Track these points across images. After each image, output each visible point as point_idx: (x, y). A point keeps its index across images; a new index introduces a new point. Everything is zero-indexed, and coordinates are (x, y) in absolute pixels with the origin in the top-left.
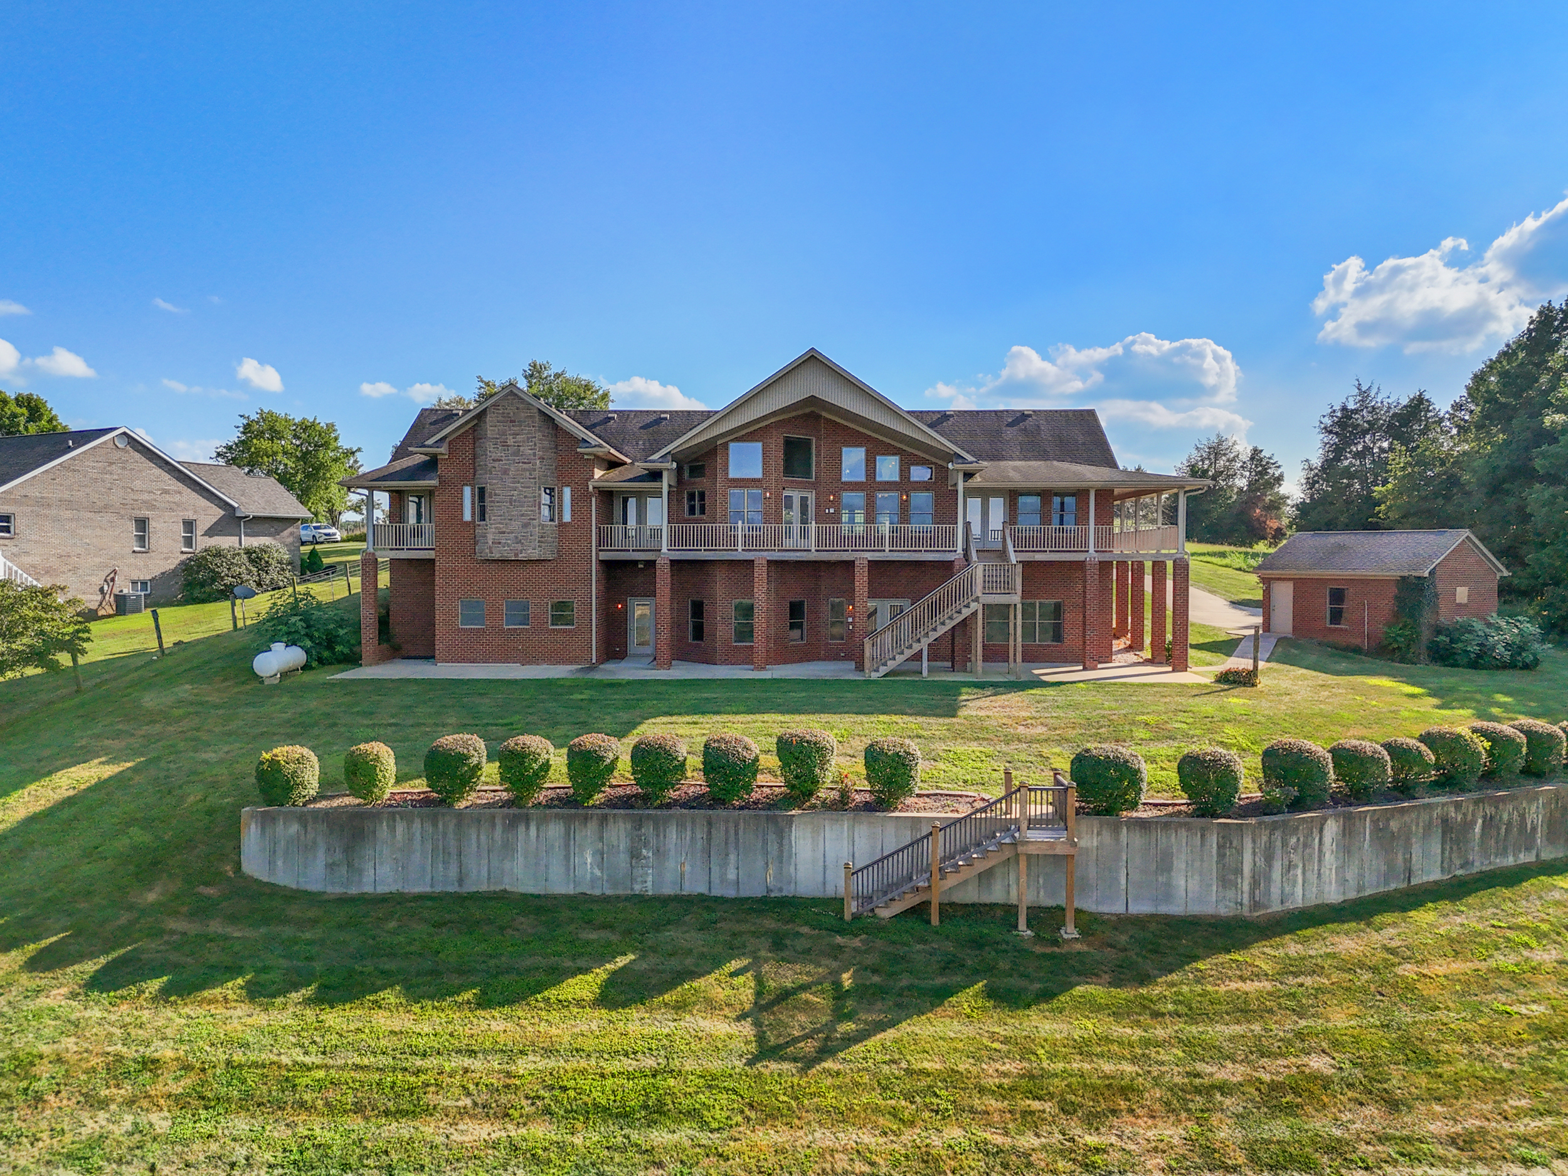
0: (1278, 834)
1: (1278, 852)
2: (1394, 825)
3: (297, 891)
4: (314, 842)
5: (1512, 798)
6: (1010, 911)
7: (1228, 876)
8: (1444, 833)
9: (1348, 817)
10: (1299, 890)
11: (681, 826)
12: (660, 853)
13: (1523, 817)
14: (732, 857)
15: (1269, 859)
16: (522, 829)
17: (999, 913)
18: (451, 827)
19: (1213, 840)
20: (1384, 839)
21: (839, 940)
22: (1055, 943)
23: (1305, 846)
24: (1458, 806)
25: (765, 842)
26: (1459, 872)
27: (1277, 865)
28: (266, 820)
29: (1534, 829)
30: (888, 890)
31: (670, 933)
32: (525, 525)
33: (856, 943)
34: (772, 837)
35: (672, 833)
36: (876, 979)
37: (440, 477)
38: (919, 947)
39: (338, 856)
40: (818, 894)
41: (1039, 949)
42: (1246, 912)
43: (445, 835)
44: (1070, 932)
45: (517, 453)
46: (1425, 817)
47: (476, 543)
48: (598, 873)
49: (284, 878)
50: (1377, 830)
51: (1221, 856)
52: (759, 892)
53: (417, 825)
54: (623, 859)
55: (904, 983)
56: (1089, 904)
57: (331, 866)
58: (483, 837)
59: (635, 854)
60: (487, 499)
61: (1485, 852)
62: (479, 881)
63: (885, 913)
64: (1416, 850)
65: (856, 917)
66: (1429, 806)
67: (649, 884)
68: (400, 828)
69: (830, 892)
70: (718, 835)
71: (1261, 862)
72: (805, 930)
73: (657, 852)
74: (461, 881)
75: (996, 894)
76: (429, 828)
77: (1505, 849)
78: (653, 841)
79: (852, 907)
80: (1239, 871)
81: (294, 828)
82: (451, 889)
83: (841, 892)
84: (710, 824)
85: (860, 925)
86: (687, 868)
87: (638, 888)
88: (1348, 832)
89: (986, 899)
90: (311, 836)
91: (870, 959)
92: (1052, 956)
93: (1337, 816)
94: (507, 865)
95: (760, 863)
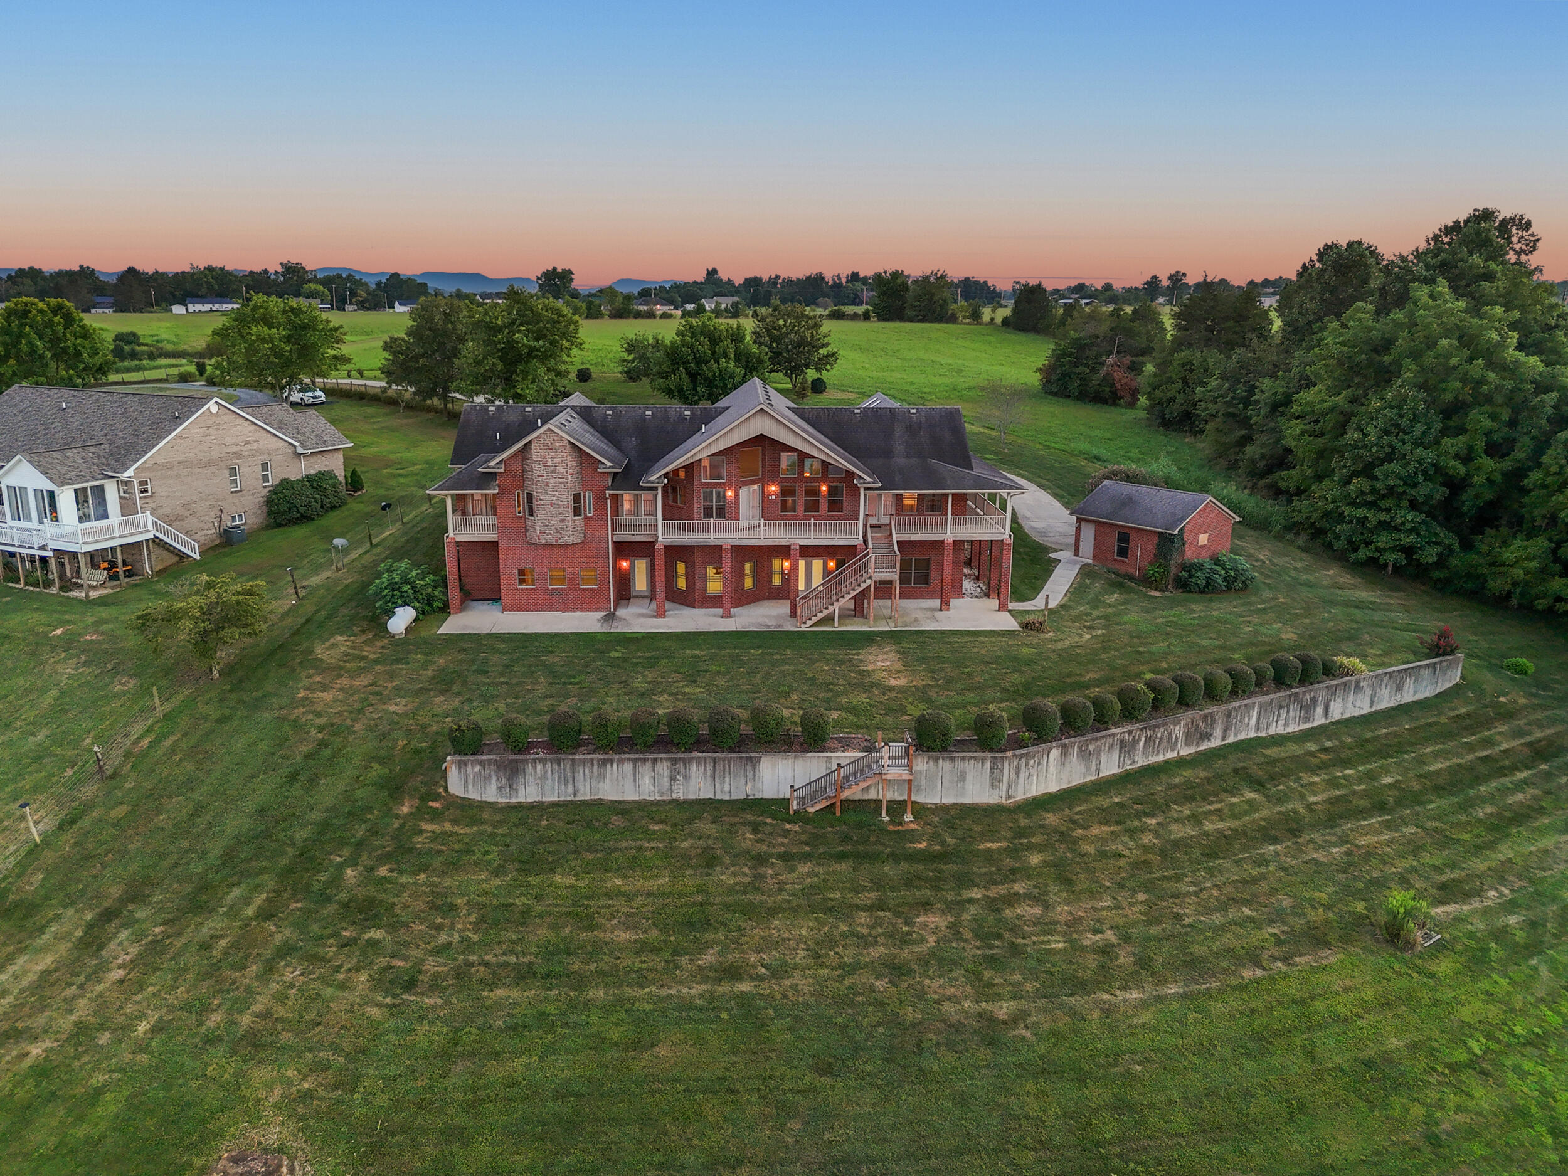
0: (1023, 761)
1: (1023, 768)
2: (1091, 748)
3: (481, 802)
4: (490, 775)
5: (1165, 724)
6: (878, 802)
7: (995, 782)
8: (1121, 748)
9: (1064, 746)
10: (1034, 787)
11: (699, 763)
12: (687, 777)
13: (1170, 734)
14: (727, 779)
15: (1018, 773)
16: (608, 766)
17: (873, 806)
18: (568, 766)
19: (988, 765)
20: (1085, 755)
21: (788, 826)
22: (900, 824)
23: (1039, 764)
24: (1130, 733)
25: (745, 770)
26: (1129, 768)
27: (1022, 775)
28: (462, 764)
29: (1177, 739)
30: (813, 796)
31: (698, 824)
32: (563, 521)
33: (797, 828)
34: (749, 768)
35: (694, 767)
36: (807, 848)
37: (499, 486)
38: (830, 829)
39: (504, 782)
40: (775, 797)
41: (891, 828)
42: (1004, 801)
43: (565, 770)
44: (908, 817)
45: (554, 471)
46: (1110, 740)
47: (526, 531)
48: (652, 788)
49: (473, 795)
50: (1081, 751)
51: (992, 773)
52: (742, 797)
53: (549, 765)
54: (666, 782)
55: (821, 851)
56: (922, 798)
57: (500, 788)
58: (587, 771)
59: (673, 779)
60: (535, 503)
61: (1144, 753)
62: (584, 795)
63: (811, 810)
64: (1103, 759)
65: (796, 812)
66: (1113, 735)
67: (681, 794)
68: (539, 767)
69: (781, 796)
70: (719, 767)
71: (1013, 775)
72: (769, 821)
73: (685, 777)
74: (575, 795)
75: (872, 795)
76: (555, 766)
77: (1158, 752)
78: (682, 770)
79: (794, 805)
80: (1000, 781)
81: (477, 768)
82: (569, 799)
83: (788, 796)
84: (715, 763)
85: (800, 817)
86: (702, 785)
87: (675, 796)
88: (1064, 754)
89: (866, 797)
90: (487, 771)
91: (804, 838)
92: (898, 832)
93: (1058, 747)
94: (601, 784)
95: (743, 781)
